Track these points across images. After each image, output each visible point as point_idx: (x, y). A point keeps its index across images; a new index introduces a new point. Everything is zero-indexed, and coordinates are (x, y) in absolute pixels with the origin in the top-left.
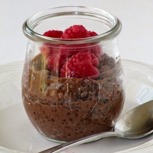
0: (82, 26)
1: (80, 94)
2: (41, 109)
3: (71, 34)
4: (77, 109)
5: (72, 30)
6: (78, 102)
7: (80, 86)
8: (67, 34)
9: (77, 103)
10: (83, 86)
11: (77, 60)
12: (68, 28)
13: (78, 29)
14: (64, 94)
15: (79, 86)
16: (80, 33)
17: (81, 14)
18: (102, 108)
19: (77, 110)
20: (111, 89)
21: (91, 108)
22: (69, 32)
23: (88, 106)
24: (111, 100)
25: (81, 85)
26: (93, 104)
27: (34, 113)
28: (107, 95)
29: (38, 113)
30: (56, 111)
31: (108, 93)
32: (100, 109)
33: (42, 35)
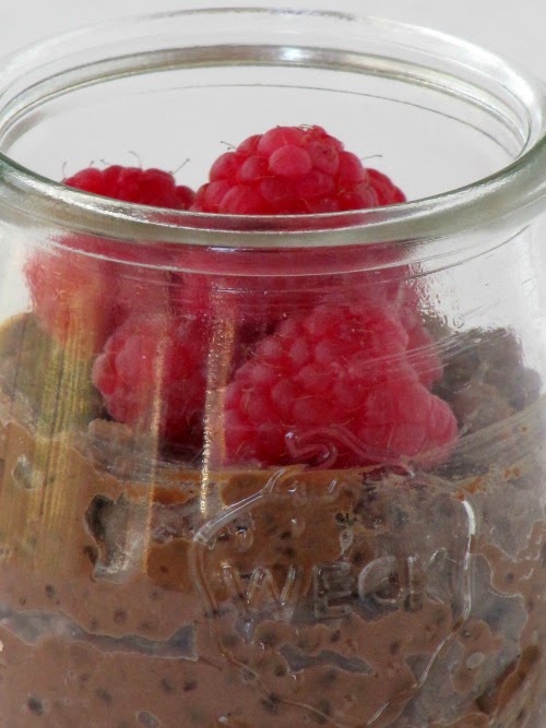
0: (318, 135)
1: (354, 574)
2: (84, 678)
3: (263, 187)
4: (328, 667)
5: (263, 162)
6: (338, 625)
7: (352, 517)
8: (231, 185)
9: (326, 629)
10: (365, 518)
11: (321, 352)
12: (233, 150)
13: (305, 154)
14: (247, 577)
15: (339, 517)
16: (321, 177)
17: (328, 60)
18: (482, 657)
19: (332, 676)
20: (534, 537)
21: (416, 662)
22: (246, 170)
23: (394, 647)
24: (531, 605)
25: (356, 512)
26: (429, 635)
27: (34, 706)
28: (511, 577)
29: (57, 705)
30: (189, 687)
31: (515, 561)
32: (471, 664)
33: (59, 180)
